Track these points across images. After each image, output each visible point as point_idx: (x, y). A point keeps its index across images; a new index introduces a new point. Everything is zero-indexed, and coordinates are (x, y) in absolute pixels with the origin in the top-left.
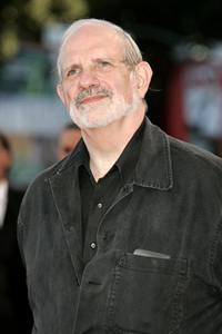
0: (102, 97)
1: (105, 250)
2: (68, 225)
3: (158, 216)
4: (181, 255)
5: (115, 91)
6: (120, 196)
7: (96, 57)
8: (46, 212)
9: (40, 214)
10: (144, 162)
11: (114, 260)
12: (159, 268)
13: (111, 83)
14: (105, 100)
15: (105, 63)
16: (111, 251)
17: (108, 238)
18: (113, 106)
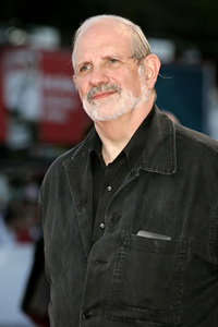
0: (112, 93)
1: (112, 230)
2: (80, 206)
3: (161, 199)
4: (182, 236)
5: (123, 87)
6: (127, 180)
7: (105, 55)
8: (62, 193)
9: (57, 195)
10: (151, 148)
11: (120, 240)
12: (160, 248)
13: (120, 79)
14: (114, 96)
15: (114, 61)
16: (118, 231)
17: (115, 220)
18: (122, 101)
